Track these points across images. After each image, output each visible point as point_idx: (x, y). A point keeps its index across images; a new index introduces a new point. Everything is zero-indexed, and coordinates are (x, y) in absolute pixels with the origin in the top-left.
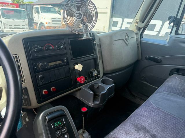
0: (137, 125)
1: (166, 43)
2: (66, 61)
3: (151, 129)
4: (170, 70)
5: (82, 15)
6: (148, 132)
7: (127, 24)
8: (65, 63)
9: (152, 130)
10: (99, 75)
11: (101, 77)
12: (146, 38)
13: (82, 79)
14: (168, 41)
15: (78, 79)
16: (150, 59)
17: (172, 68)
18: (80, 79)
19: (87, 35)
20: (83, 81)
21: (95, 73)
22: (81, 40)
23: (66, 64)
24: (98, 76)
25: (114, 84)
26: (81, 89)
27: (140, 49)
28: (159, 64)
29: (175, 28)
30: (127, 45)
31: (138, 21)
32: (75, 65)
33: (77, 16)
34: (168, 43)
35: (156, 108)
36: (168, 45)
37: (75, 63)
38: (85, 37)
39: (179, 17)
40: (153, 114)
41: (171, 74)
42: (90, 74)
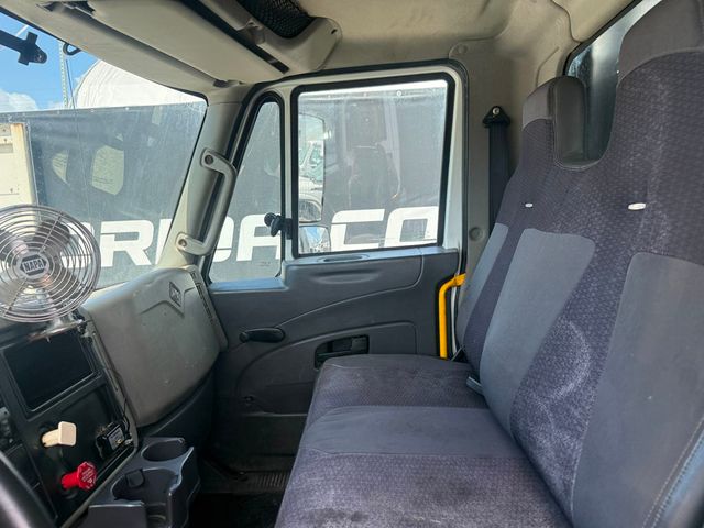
0: (312, 516)
1: (282, 285)
2: (8, 428)
3: (344, 505)
4: (313, 353)
5: (46, 260)
6: (342, 515)
7: (116, 240)
8: (8, 438)
9: (345, 507)
10: (129, 441)
11: (136, 444)
12: (222, 280)
13: (87, 473)
14: (282, 276)
15: (68, 481)
16: (257, 337)
17: (316, 345)
18: (81, 476)
19: (65, 319)
20: (91, 481)
21: (116, 439)
22: (44, 339)
23: (11, 441)
24: (126, 447)
25: (192, 449)
26: (86, 512)
27: (215, 317)
28: (280, 343)
29: (289, 243)
30: (182, 315)
31: (184, 237)
32: (44, 433)
33: (27, 267)
34: (286, 282)
35: (330, 456)
36: (287, 288)
37: (41, 427)
38: (58, 327)
39: (289, 215)
40: (332, 473)
41: (319, 362)
42: (100, 449)
